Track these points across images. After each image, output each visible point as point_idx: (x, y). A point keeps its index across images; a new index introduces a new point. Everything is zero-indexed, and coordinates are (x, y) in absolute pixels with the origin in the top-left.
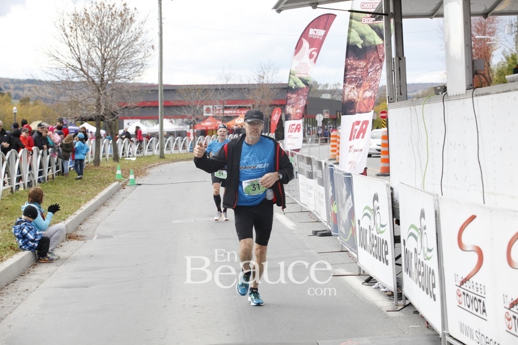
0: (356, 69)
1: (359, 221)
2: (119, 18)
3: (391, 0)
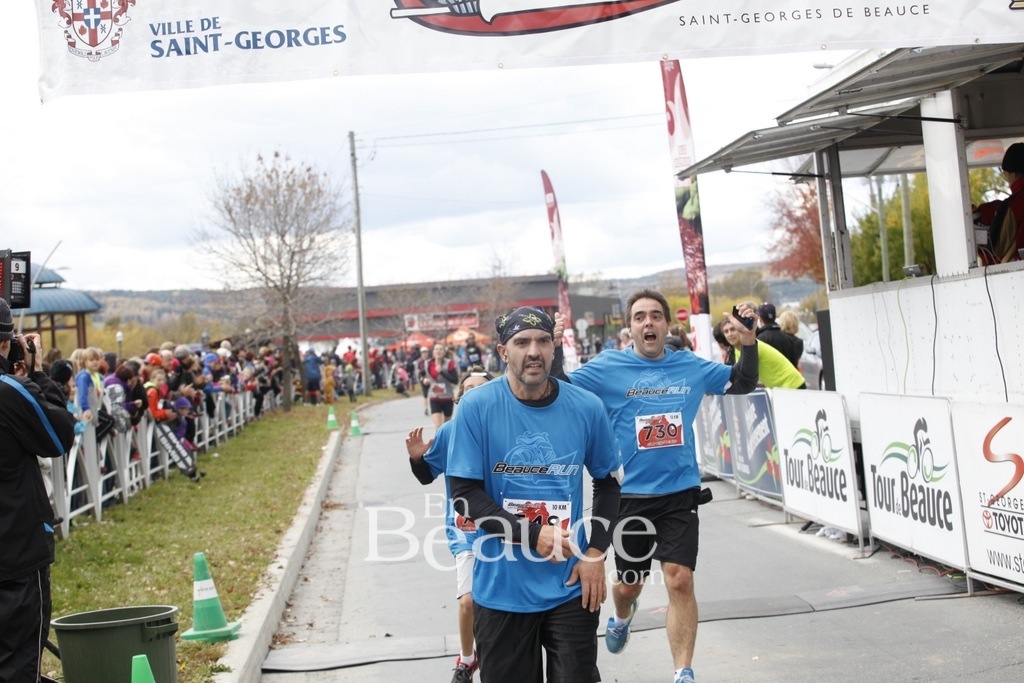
1: (786, 452)
2: (299, 190)
3: (825, 156)
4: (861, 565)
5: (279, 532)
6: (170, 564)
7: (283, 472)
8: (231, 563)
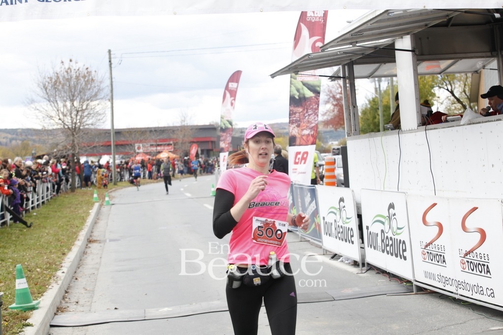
0: (295, 113)
1: (324, 218)
2: (82, 79)
3: (346, 67)
4: (360, 277)
5: (64, 254)
6: (7, 270)
7: (69, 223)
8: (38, 270)
